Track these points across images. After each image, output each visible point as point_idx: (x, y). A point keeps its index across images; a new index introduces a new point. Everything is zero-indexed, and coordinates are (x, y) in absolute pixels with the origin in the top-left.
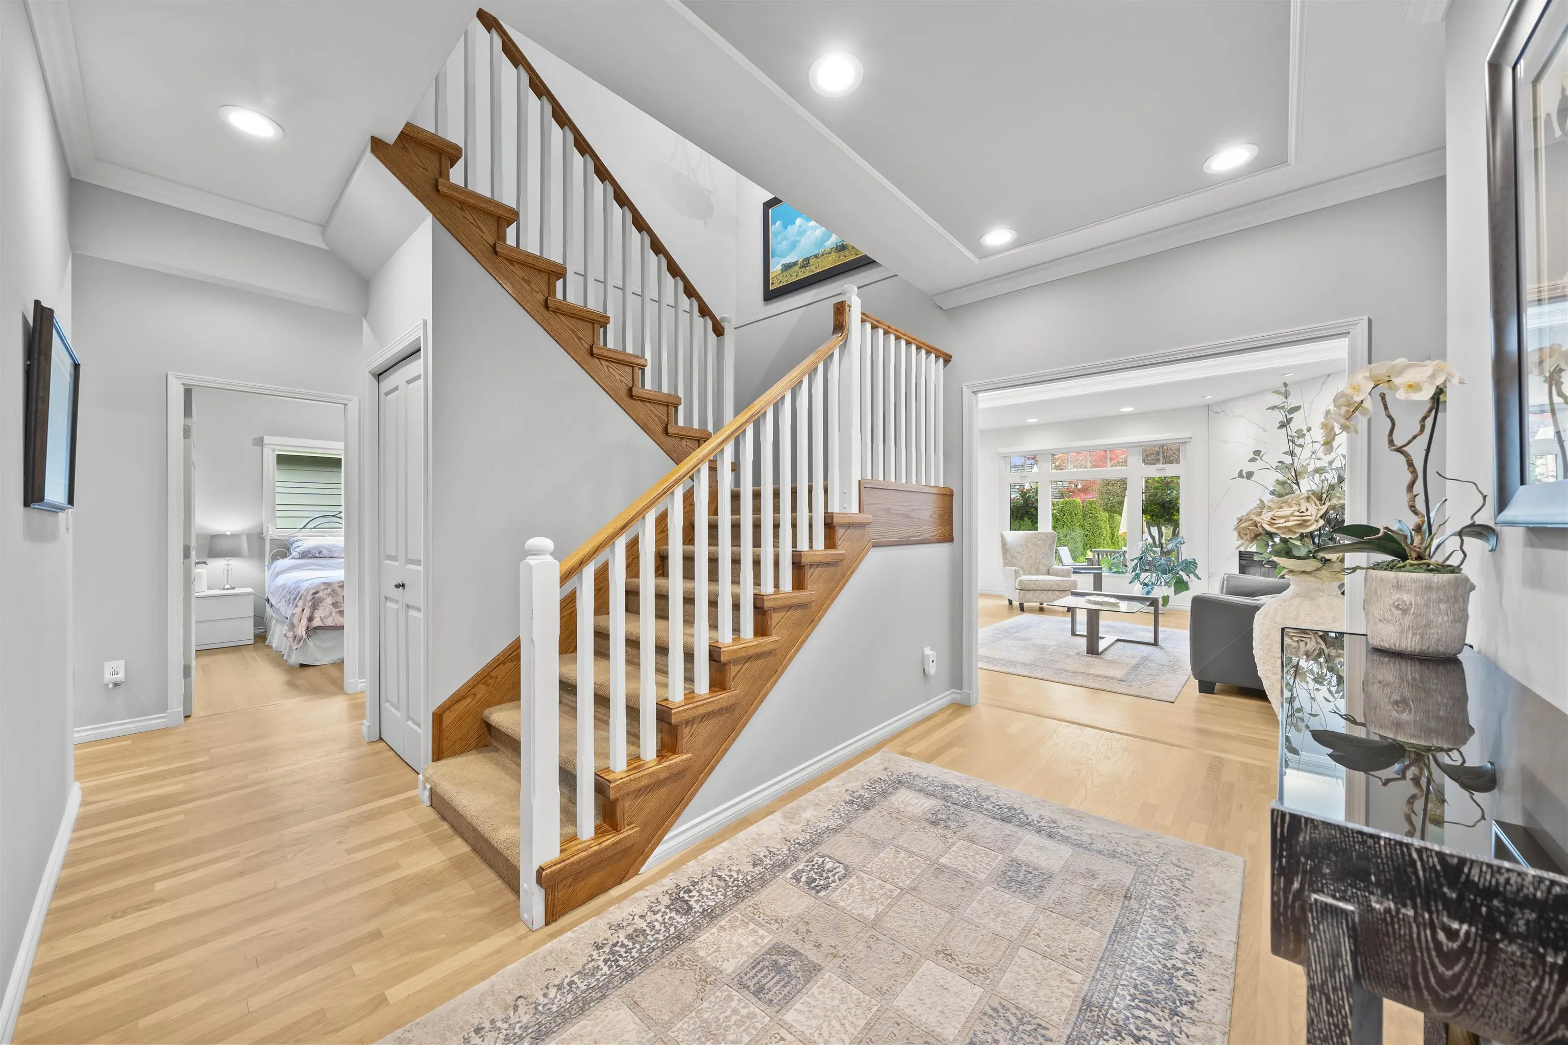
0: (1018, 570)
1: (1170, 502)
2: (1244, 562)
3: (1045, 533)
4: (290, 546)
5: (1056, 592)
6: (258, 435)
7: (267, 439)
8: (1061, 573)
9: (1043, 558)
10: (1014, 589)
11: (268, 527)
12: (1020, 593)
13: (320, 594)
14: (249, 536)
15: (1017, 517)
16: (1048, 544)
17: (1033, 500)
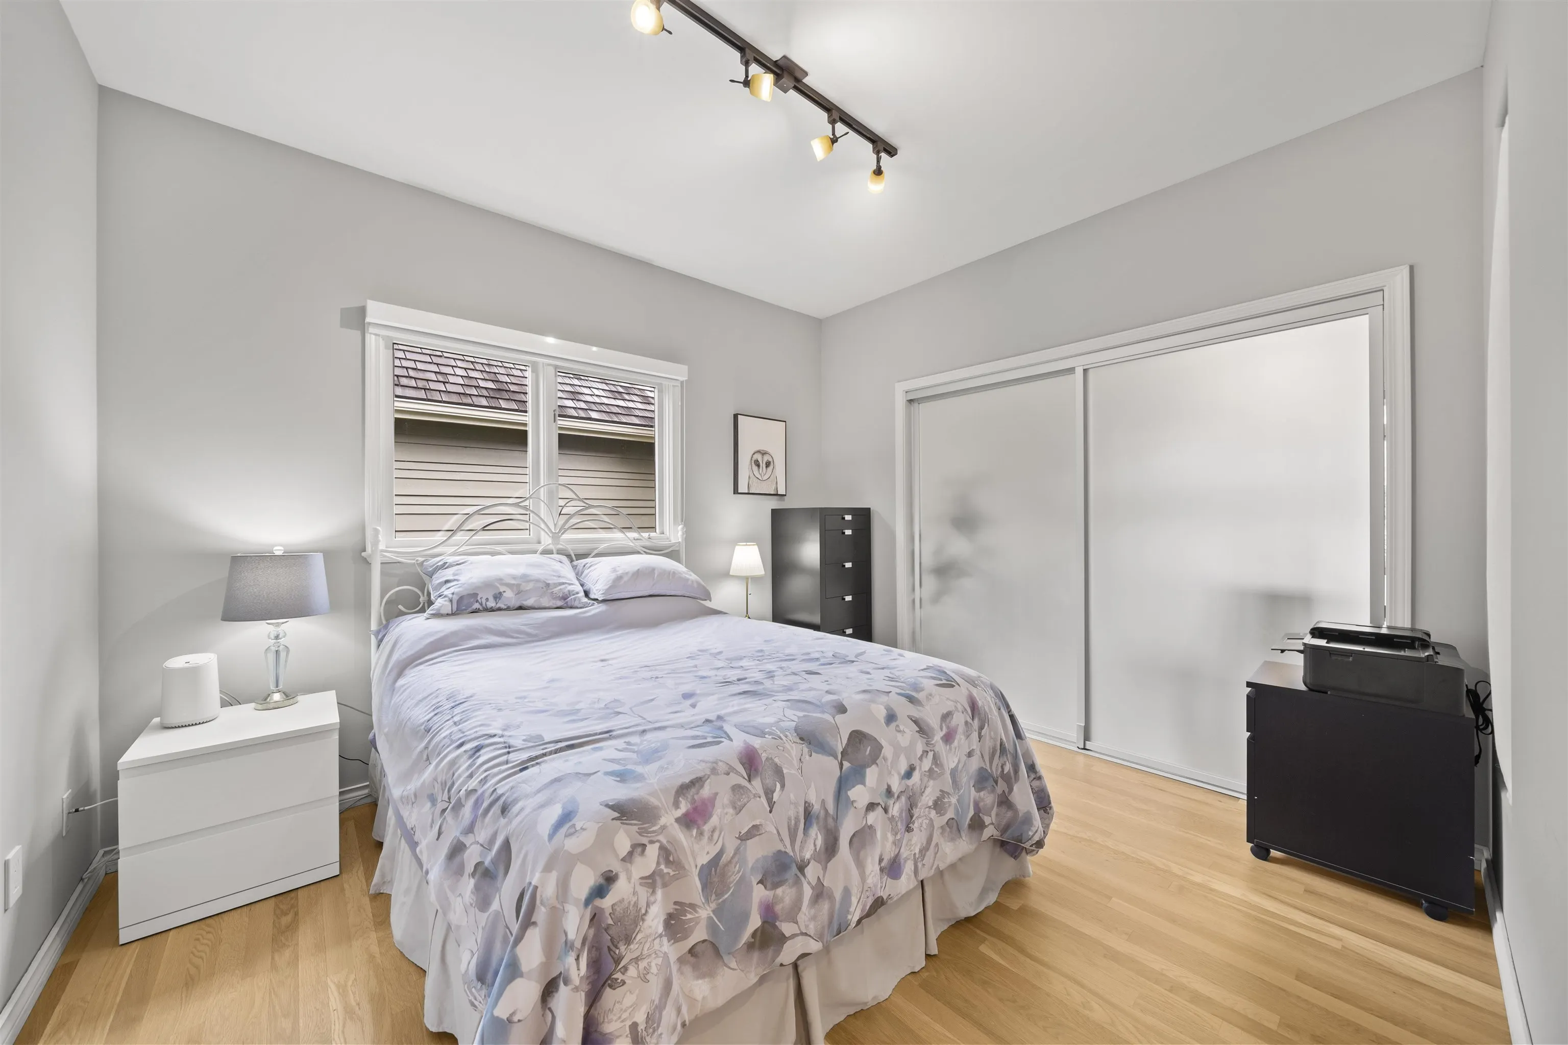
4: (425, 577)
6: (355, 303)
7: (376, 312)
11: (376, 532)
13: (621, 890)
14: (330, 555)
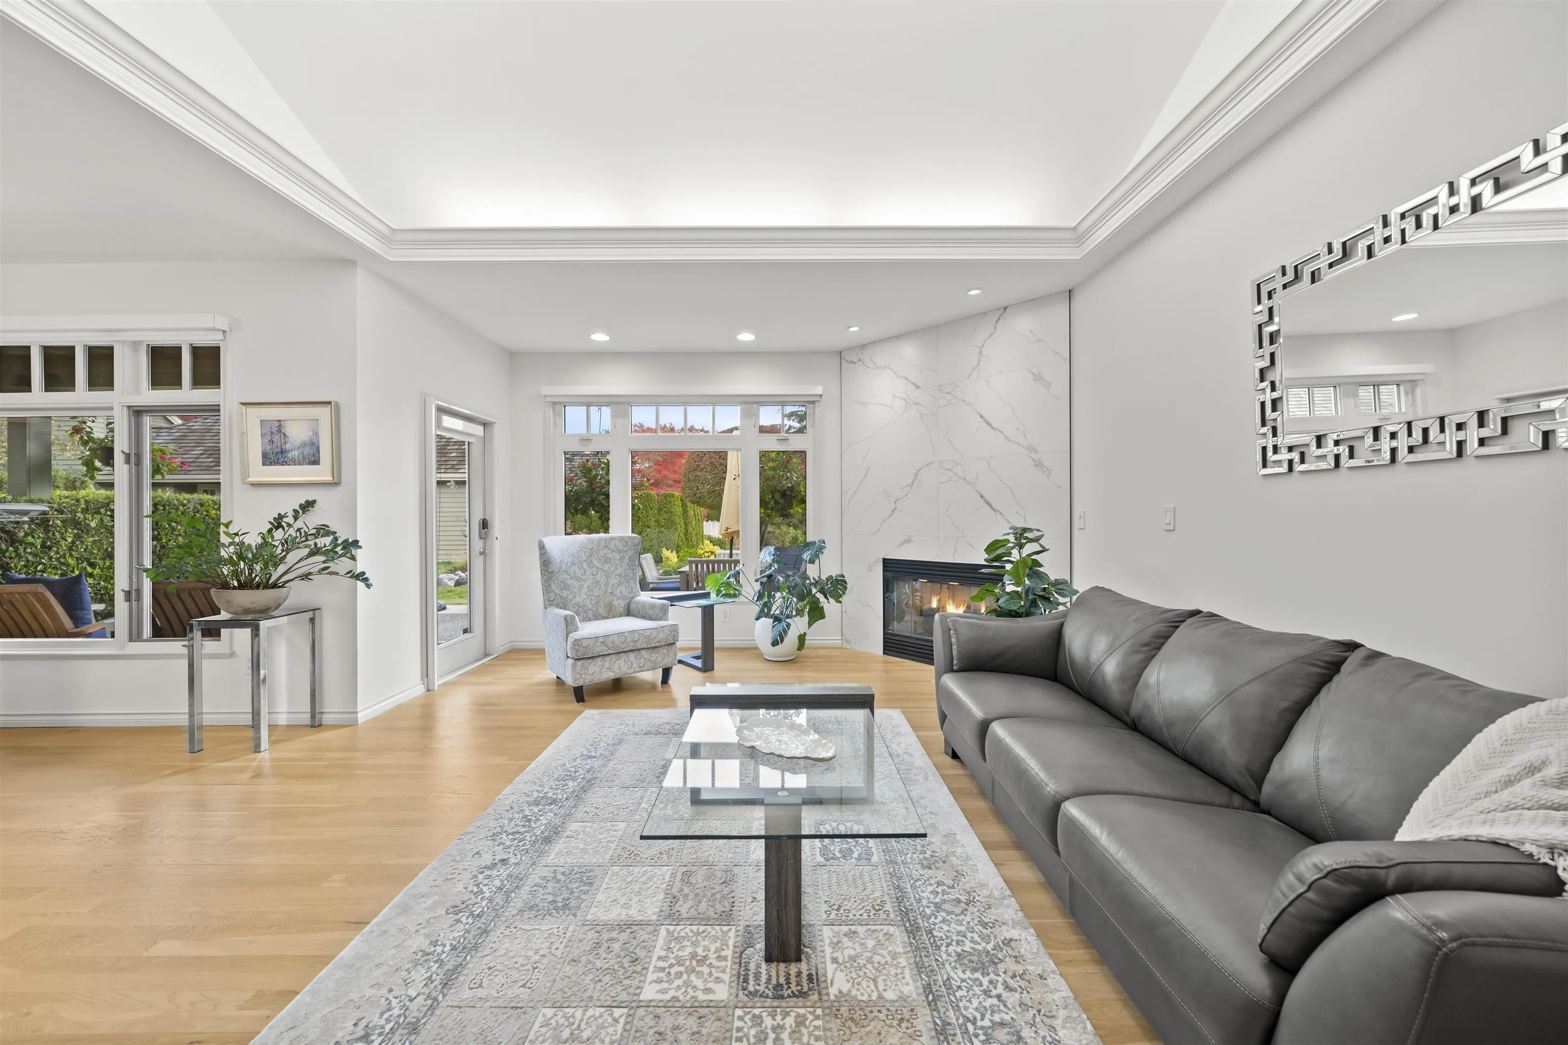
0: (573, 618)
1: (791, 489)
2: (890, 575)
3: (621, 539)
5: (643, 652)
8: (651, 612)
9: (619, 584)
10: (563, 657)
12: (574, 667)
15: (576, 510)
16: (627, 557)
17: (603, 481)
